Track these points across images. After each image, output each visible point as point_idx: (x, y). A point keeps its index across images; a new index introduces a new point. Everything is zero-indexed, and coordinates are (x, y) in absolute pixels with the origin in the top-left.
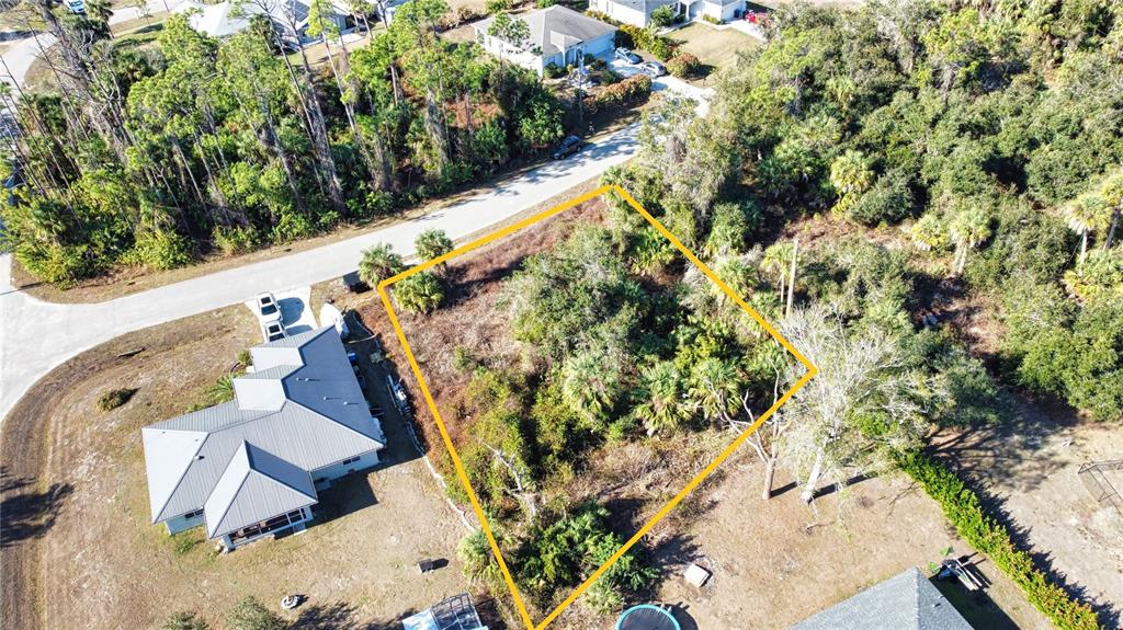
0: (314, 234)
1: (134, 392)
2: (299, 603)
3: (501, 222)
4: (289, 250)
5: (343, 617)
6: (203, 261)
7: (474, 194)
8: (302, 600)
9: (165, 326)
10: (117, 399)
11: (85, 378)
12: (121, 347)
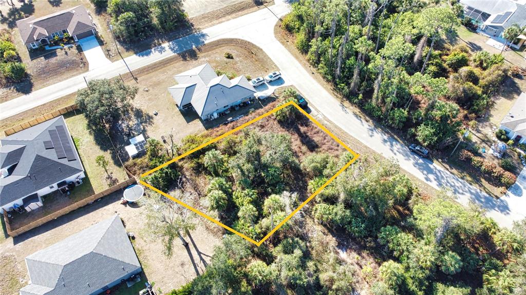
0: (324, 78)
1: (232, 58)
2: (155, 114)
3: (348, 134)
4: (313, 73)
5: (149, 124)
6: (303, 54)
7: (367, 121)
8: (156, 115)
9: (266, 55)
10: (227, 56)
11: (241, 47)
12: (255, 49)
